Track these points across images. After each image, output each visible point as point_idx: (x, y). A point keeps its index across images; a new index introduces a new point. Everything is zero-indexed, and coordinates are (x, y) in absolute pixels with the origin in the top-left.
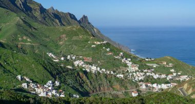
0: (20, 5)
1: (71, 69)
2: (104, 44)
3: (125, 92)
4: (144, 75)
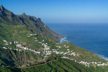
1: (6, 49)
2: (35, 35)
3: (35, 61)
4: (51, 52)
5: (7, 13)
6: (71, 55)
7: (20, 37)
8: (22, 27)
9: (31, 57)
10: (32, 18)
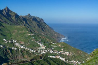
0: (5, 14)
2: (32, 35)
4: (46, 51)
5: (11, 14)
6: (65, 54)
7: (19, 36)
8: (21, 27)
9: (26, 55)
10: (35, 19)
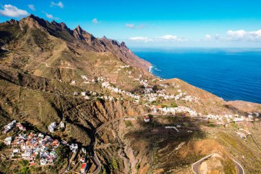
2: (128, 68)
3: (138, 118)
4: (156, 96)
5: (85, 36)
7: (106, 70)
9: (130, 109)
10: (114, 42)
